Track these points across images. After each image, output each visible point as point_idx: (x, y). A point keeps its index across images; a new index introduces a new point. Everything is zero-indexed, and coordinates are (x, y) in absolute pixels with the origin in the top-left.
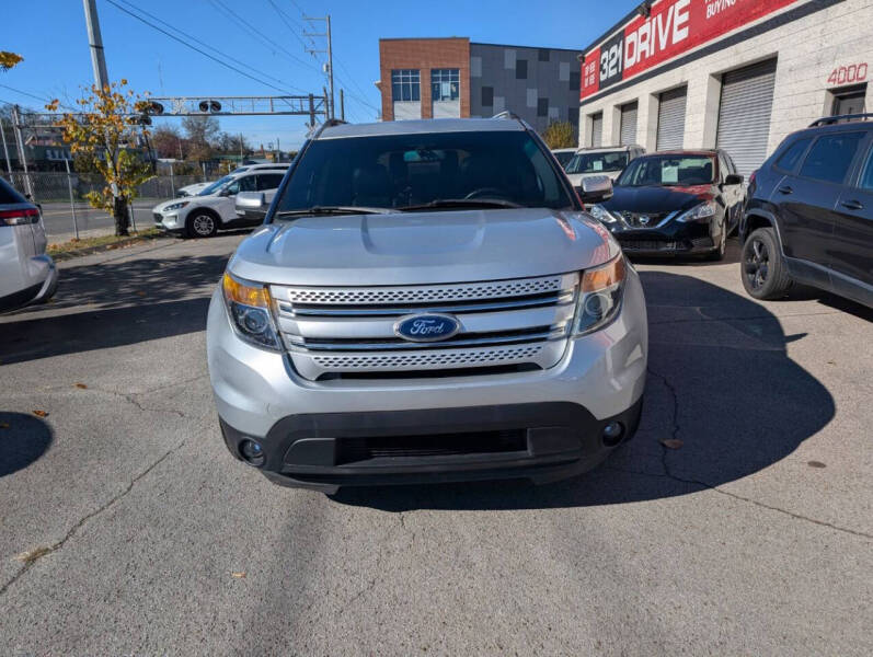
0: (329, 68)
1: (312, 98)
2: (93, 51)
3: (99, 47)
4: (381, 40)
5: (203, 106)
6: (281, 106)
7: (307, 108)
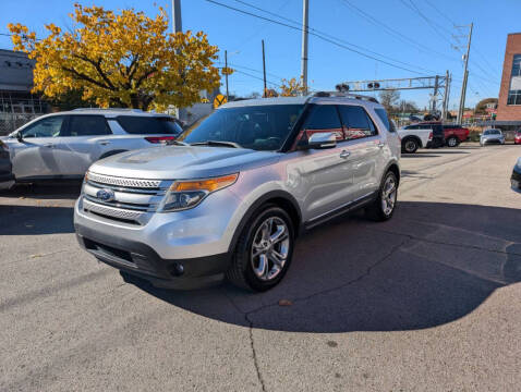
0: (467, 57)
1: (437, 77)
2: (302, 62)
3: (306, 59)
4: (509, 35)
5: (370, 86)
6: (416, 83)
7: (433, 84)
